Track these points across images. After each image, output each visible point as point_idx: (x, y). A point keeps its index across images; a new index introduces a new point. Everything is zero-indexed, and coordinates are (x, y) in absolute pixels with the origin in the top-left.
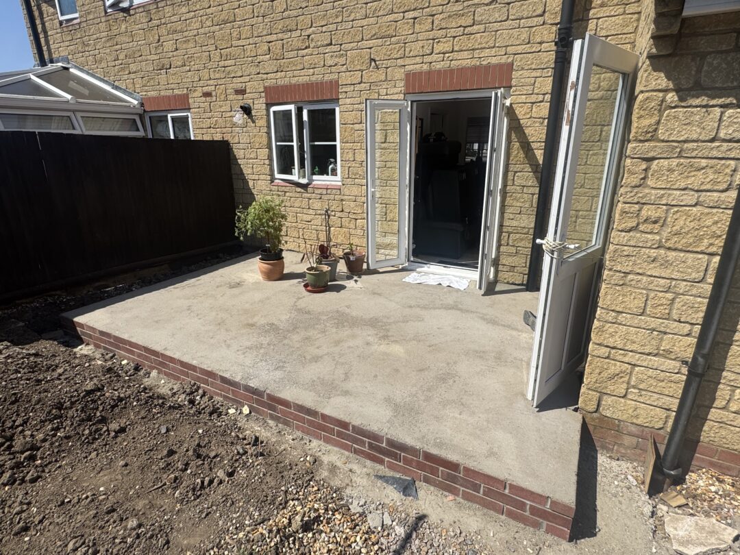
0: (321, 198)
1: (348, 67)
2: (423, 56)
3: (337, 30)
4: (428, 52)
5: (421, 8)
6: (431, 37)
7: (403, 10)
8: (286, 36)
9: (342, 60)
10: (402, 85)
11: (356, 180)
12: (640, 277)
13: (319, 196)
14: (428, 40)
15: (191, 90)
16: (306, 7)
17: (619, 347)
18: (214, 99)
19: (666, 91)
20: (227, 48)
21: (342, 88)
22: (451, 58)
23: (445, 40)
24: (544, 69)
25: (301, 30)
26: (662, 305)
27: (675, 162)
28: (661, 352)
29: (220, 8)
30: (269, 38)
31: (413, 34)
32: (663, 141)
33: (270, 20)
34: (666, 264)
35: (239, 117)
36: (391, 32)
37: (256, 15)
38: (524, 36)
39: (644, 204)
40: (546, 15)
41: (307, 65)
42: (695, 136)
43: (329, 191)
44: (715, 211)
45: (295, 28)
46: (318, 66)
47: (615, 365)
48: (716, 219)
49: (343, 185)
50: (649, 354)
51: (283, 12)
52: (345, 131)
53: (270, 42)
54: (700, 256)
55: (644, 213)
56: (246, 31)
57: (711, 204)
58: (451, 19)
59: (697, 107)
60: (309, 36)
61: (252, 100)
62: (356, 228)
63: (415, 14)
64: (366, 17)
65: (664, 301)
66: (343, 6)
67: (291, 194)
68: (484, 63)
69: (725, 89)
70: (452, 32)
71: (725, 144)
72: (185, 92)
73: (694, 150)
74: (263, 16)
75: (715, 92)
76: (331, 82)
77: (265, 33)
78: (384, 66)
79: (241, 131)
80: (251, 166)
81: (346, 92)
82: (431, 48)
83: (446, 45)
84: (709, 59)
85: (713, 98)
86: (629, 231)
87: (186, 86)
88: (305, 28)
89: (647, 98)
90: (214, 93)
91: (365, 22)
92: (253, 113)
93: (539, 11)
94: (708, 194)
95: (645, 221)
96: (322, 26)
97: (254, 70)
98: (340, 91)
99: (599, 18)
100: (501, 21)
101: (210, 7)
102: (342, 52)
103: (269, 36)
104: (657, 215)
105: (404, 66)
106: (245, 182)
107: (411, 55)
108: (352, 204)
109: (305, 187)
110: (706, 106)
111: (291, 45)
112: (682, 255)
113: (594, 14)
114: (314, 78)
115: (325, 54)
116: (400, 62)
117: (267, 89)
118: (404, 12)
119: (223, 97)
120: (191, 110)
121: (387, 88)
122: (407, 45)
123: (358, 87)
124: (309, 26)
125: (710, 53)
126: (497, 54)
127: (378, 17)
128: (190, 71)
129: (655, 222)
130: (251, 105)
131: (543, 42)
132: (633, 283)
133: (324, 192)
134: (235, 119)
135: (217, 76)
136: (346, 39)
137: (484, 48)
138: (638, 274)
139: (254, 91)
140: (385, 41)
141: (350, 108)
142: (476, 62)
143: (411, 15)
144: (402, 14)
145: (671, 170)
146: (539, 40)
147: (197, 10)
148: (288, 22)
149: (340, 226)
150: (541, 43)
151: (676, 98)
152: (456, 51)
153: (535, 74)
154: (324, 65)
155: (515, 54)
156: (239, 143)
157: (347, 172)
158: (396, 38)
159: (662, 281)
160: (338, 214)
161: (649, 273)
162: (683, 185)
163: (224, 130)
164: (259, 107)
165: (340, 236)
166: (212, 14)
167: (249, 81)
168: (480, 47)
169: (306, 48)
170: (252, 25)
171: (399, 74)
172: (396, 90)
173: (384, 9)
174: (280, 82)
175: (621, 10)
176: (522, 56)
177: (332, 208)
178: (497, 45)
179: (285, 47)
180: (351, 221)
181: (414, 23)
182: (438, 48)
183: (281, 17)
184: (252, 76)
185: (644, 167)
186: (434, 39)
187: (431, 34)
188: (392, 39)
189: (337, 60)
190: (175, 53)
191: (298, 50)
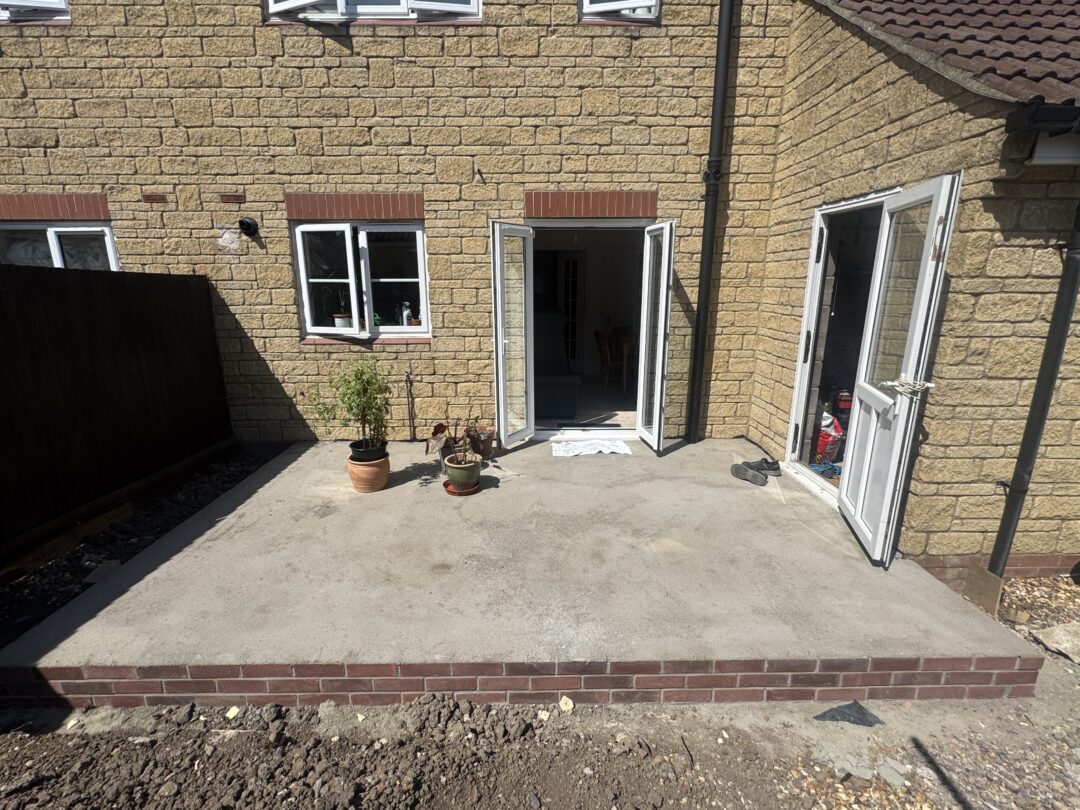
0: (396, 358)
1: (439, 177)
2: (549, 173)
3: (418, 125)
4: (556, 169)
5: (544, 116)
6: (559, 152)
7: (520, 114)
8: (328, 123)
9: (429, 168)
10: (522, 207)
11: (456, 330)
12: (965, 408)
13: (394, 356)
14: (554, 154)
15: (111, 188)
16: (365, 86)
17: (947, 481)
18: (173, 206)
19: (992, 231)
20: (202, 127)
21: (429, 206)
22: (585, 180)
23: (576, 157)
24: (690, 201)
25: (357, 118)
26: (984, 432)
27: (998, 297)
28: (982, 478)
29: (187, 61)
30: (294, 122)
31: (534, 145)
32: (989, 277)
33: (294, 95)
34: (988, 392)
35: (230, 239)
36: (503, 138)
37: (266, 82)
38: (669, 163)
39: (972, 337)
40: (690, 144)
41: (366, 168)
42: (1014, 273)
43: (411, 348)
44: (1025, 339)
45: (345, 113)
46: (387, 171)
47: (942, 500)
48: (1027, 346)
49: (435, 337)
50: (972, 482)
51: (321, 88)
52: (436, 264)
53: (295, 128)
54: (1014, 382)
55: (973, 346)
56: (244, 105)
57: (1023, 334)
58: (583, 134)
59: (1016, 246)
60: (370, 128)
61: (259, 213)
62: (456, 395)
63: (537, 121)
64: (465, 115)
65: (986, 428)
66: (429, 94)
67: (341, 356)
68: (625, 189)
69: (1036, 231)
70: (585, 149)
71: (1035, 280)
72: (97, 190)
73: (1013, 285)
74: (282, 88)
75: (1031, 234)
76: (411, 195)
77: (285, 112)
78: (494, 180)
79: (237, 261)
80: (260, 315)
81: (436, 211)
82: (558, 164)
83: (578, 164)
84: (1027, 204)
85: (1028, 239)
86: (958, 365)
87: (100, 181)
88: (363, 115)
89: (980, 237)
90: (170, 198)
91: (464, 121)
92: (262, 233)
93: (683, 140)
94: (1022, 324)
95: (973, 353)
96: (394, 117)
97: (263, 167)
98: (426, 208)
99: (740, 155)
100: (642, 145)
101: (161, 55)
102: (427, 157)
103: (294, 119)
104: (983, 347)
105: (524, 183)
106: (245, 341)
107: (533, 169)
108: (450, 363)
109: (367, 343)
110: (1022, 246)
111: (338, 136)
112: (1001, 382)
113: (736, 150)
114: (380, 188)
115: (398, 155)
116: (517, 178)
117: (289, 199)
118: (521, 117)
119: (192, 205)
120: (113, 223)
121: (500, 210)
122: (526, 157)
123: (454, 206)
124: (372, 113)
125: (1028, 199)
126: (640, 180)
127: (484, 117)
128: (110, 155)
129: (980, 354)
130: (258, 220)
131: (688, 173)
132: (960, 415)
133: (403, 348)
134: (220, 241)
135: (178, 169)
136: (434, 139)
137: (625, 172)
138: (965, 405)
139: (263, 198)
140: (496, 149)
141: (445, 232)
142: (615, 187)
143: (532, 121)
144: (518, 119)
145: (995, 304)
146: (684, 170)
147: (128, 56)
148: (330, 103)
149: (430, 394)
150: (686, 173)
151: (1002, 238)
152: (591, 172)
153: (680, 205)
154: (398, 172)
155: (659, 182)
156: (232, 280)
157: (441, 320)
158: (511, 147)
159: (984, 410)
160: (427, 379)
161: (974, 403)
162: (1003, 318)
163: (197, 258)
164: (274, 223)
165: (431, 409)
166: (166, 68)
167: (253, 183)
168: (619, 169)
169: (366, 144)
170: (259, 98)
171: (518, 192)
172: (512, 213)
173: (493, 109)
174: (315, 189)
175: (759, 150)
176: (667, 185)
177: (417, 371)
178: (639, 170)
179: (324, 138)
180: (447, 386)
181: (535, 131)
182: (568, 166)
183: (318, 94)
184: (260, 176)
185: (973, 301)
186: (562, 155)
187: (559, 149)
188: (506, 148)
189: (419, 166)
190: (70, 122)
191: (351, 145)
